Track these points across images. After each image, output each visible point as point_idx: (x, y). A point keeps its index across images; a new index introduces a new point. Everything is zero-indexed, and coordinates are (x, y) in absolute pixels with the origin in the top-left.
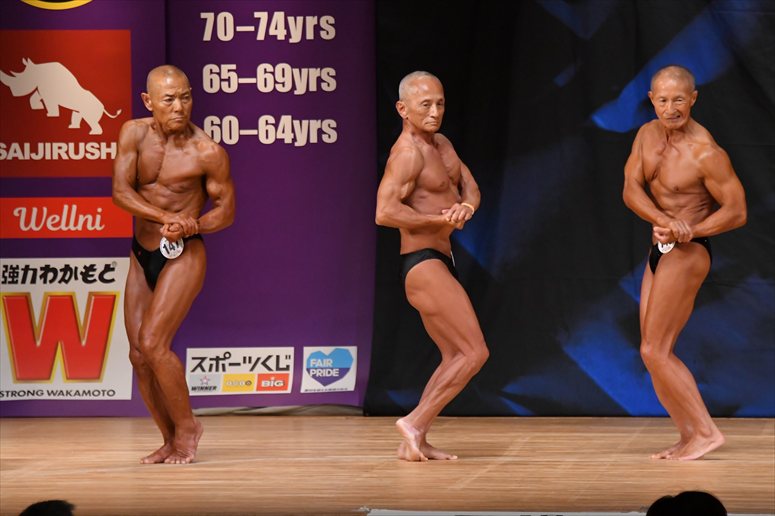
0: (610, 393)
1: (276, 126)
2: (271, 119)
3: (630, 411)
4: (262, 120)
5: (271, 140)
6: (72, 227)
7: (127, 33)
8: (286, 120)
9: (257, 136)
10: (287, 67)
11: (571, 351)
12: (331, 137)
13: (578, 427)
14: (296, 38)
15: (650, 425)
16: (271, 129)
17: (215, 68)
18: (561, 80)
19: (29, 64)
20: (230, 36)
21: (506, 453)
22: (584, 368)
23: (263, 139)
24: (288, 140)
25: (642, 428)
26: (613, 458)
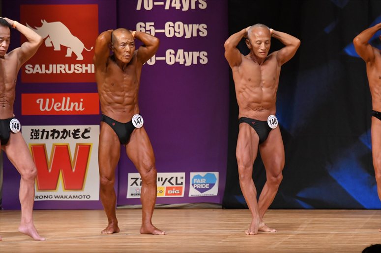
0: (355, 197)
1: (175, 55)
2: (173, 52)
3: (365, 206)
4: (168, 52)
5: (172, 63)
6: (67, 109)
7: (96, 6)
8: (180, 52)
9: (165, 60)
10: (181, 23)
11: (333, 174)
12: (204, 61)
13: (337, 215)
14: (186, 8)
15: (376, 214)
16: (173, 56)
17: (143, 25)
18: (328, 30)
19: (44, 22)
20: (151, 7)
21: (299, 229)
22: (340, 183)
23: (168, 62)
24: (182, 63)
25: (371, 216)
26: (357, 231)
